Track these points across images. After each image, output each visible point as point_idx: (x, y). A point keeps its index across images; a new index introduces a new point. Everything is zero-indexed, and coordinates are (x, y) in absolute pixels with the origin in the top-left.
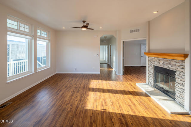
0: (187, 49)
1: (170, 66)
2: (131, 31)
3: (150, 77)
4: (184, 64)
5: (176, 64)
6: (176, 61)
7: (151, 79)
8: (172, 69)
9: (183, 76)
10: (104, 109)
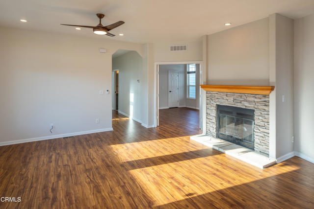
0: (273, 79)
1: (247, 104)
2: (171, 47)
3: (210, 123)
4: (267, 99)
5: (256, 100)
6: (255, 95)
7: (211, 125)
8: (249, 107)
9: (266, 116)
10: (187, 193)
